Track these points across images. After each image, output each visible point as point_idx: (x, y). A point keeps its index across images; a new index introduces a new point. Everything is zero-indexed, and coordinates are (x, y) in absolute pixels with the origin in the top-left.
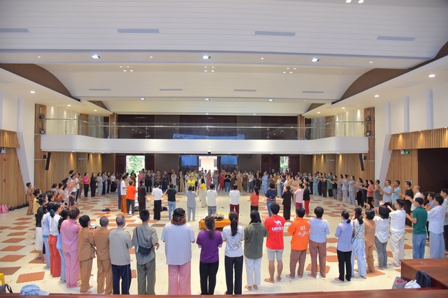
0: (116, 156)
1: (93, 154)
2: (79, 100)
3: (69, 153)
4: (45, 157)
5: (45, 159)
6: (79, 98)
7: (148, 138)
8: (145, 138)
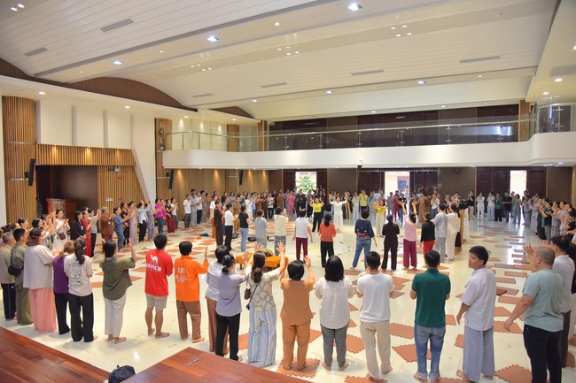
0: (284, 173)
1: (253, 171)
2: (196, 110)
3: (211, 171)
4: (167, 175)
5: (167, 177)
6: (195, 107)
7: (288, 149)
8: (284, 150)
